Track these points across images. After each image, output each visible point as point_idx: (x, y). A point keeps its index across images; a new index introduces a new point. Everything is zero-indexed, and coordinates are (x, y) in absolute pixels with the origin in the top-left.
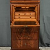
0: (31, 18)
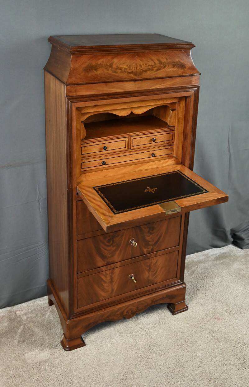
0: (153, 155)
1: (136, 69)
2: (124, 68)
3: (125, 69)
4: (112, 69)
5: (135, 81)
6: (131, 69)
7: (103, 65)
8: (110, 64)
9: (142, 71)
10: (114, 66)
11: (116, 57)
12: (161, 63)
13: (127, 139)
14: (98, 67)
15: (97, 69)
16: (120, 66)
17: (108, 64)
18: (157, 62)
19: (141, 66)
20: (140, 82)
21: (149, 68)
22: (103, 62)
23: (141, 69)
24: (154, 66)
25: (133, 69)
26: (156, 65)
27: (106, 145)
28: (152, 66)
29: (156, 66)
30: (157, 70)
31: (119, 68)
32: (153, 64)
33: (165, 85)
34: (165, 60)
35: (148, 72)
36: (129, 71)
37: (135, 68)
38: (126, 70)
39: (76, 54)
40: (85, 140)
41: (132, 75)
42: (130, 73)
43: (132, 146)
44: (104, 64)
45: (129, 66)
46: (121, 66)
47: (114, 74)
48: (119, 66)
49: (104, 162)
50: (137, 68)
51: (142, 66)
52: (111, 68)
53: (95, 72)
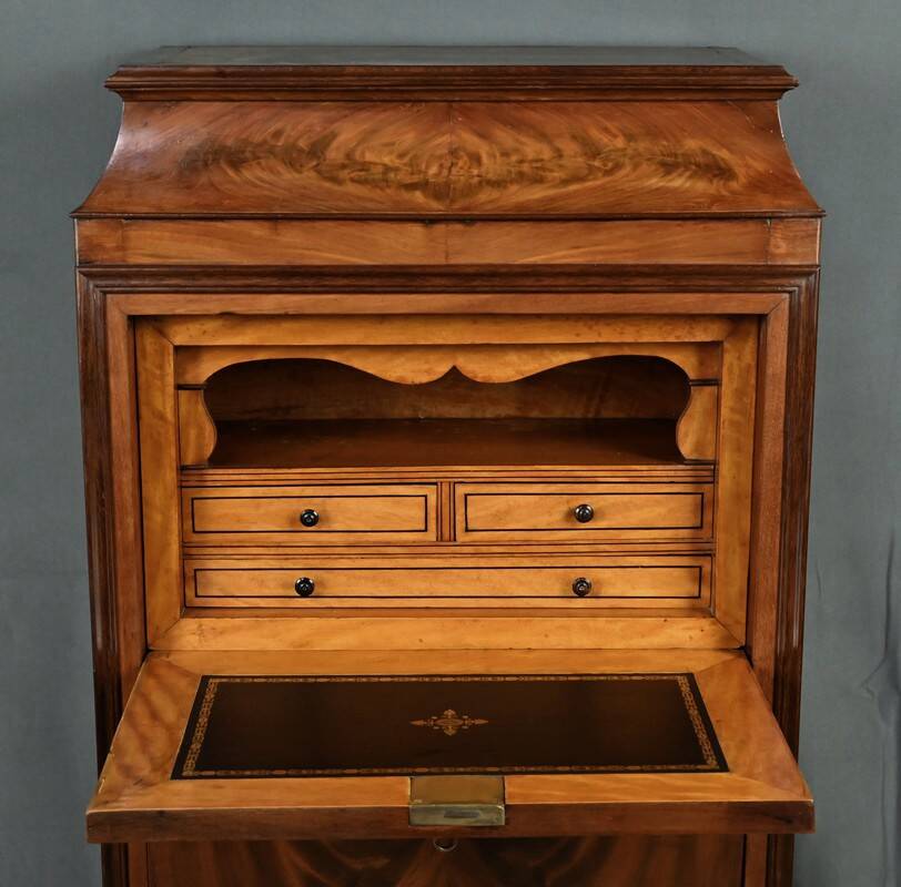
0: (581, 589)
1: (445, 172)
2: (385, 165)
3: (387, 169)
4: (318, 165)
5: (429, 220)
6: (420, 172)
7: (275, 146)
8: (314, 145)
9: (480, 182)
10: (334, 154)
11: (346, 116)
12: (592, 151)
13: (431, 491)
14: (248, 155)
15: (244, 161)
16: (363, 157)
17: (302, 144)
18: (570, 148)
19: (476, 159)
20: (459, 227)
21: (521, 175)
22: (277, 134)
23: (475, 172)
24: (549, 165)
25: (433, 170)
26: (563, 162)
27: (316, 506)
28: (539, 165)
29: (561, 166)
30: (565, 182)
31: (356, 163)
32: (547, 154)
33: (602, 253)
34: (620, 143)
35: (514, 188)
36: (408, 180)
37: (441, 166)
38: (392, 175)
39: (142, 97)
40: (211, 471)
41: (418, 196)
42: (412, 187)
43: (460, 526)
44: (280, 144)
45: (411, 160)
46: (369, 157)
47: (327, 185)
48: (357, 155)
49: (306, 581)
50: (454, 170)
51: (485, 159)
52: (314, 163)
53: (231, 172)
